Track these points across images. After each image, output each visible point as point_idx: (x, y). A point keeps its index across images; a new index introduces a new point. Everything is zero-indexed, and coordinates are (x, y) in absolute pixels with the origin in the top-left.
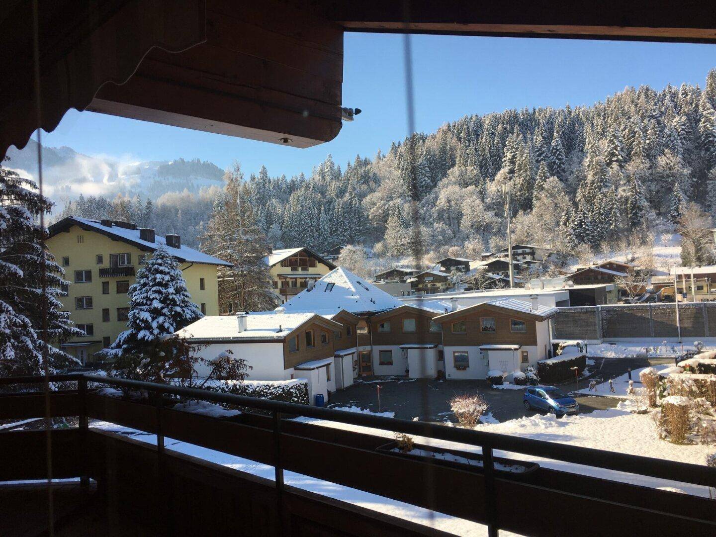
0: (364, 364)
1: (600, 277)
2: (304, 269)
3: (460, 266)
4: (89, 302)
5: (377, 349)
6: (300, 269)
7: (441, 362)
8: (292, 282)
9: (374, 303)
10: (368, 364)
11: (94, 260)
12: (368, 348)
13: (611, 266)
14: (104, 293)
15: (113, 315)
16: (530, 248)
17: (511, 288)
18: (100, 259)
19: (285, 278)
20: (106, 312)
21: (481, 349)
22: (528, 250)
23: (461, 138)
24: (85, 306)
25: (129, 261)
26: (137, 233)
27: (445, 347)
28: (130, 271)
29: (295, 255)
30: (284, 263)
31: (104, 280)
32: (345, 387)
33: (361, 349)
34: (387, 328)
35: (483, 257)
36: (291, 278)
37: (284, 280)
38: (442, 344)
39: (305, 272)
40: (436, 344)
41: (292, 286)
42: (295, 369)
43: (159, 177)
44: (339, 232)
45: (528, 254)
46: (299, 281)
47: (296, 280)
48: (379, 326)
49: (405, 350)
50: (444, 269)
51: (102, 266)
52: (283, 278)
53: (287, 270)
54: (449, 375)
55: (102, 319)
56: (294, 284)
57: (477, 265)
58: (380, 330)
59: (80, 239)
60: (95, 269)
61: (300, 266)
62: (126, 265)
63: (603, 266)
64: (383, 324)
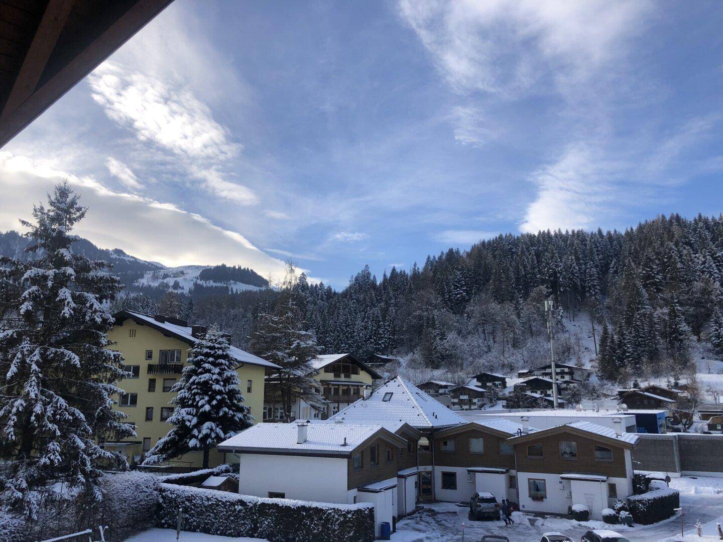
0: (425, 487)
1: (646, 402)
2: (347, 376)
3: (497, 383)
4: (134, 400)
5: (439, 470)
6: (343, 375)
7: (513, 491)
8: (334, 388)
9: (436, 418)
10: (429, 487)
11: (144, 356)
12: (429, 468)
13: (654, 389)
14: (149, 391)
15: (156, 415)
16: (569, 367)
17: (555, 408)
18: (149, 355)
19: (328, 385)
20: (149, 410)
21: (563, 478)
22: (566, 370)
23: (495, 255)
24: (129, 403)
25: (179, 359)
26: (189, 330)
27: (519, 473)
28: (178, 369)
29: (339, 361)
30: (328, 368)
31: (151, 376)
32: (407, 513)
33: (421, 468)
34: (450, 446)
35: (519, 374)
36: (333, 385)
37: (326, 386)
38: (515, 469)
39: (347, 379)
40: (508, 468)
41: (334, 393)
42: (359, 491)
43: (201, 280)
44: (373, 341)
45: (567, 373)
46: (341, 388)
47: (339, 387)
48: (442, 444)
49: (471, 473)
50: (480, 384)
51: (151, 362)
52: (325, 384)
53: (330, 376)
54: (523, 506)
55: (144, 419)
56: (336, 391)
57: (513, 381)
58: (443, 448)
59: (133, 334)
60: (144, 365)
61: (343, 372)
62: (175, 362)
63: (648, 390)
64: (447, 442)
